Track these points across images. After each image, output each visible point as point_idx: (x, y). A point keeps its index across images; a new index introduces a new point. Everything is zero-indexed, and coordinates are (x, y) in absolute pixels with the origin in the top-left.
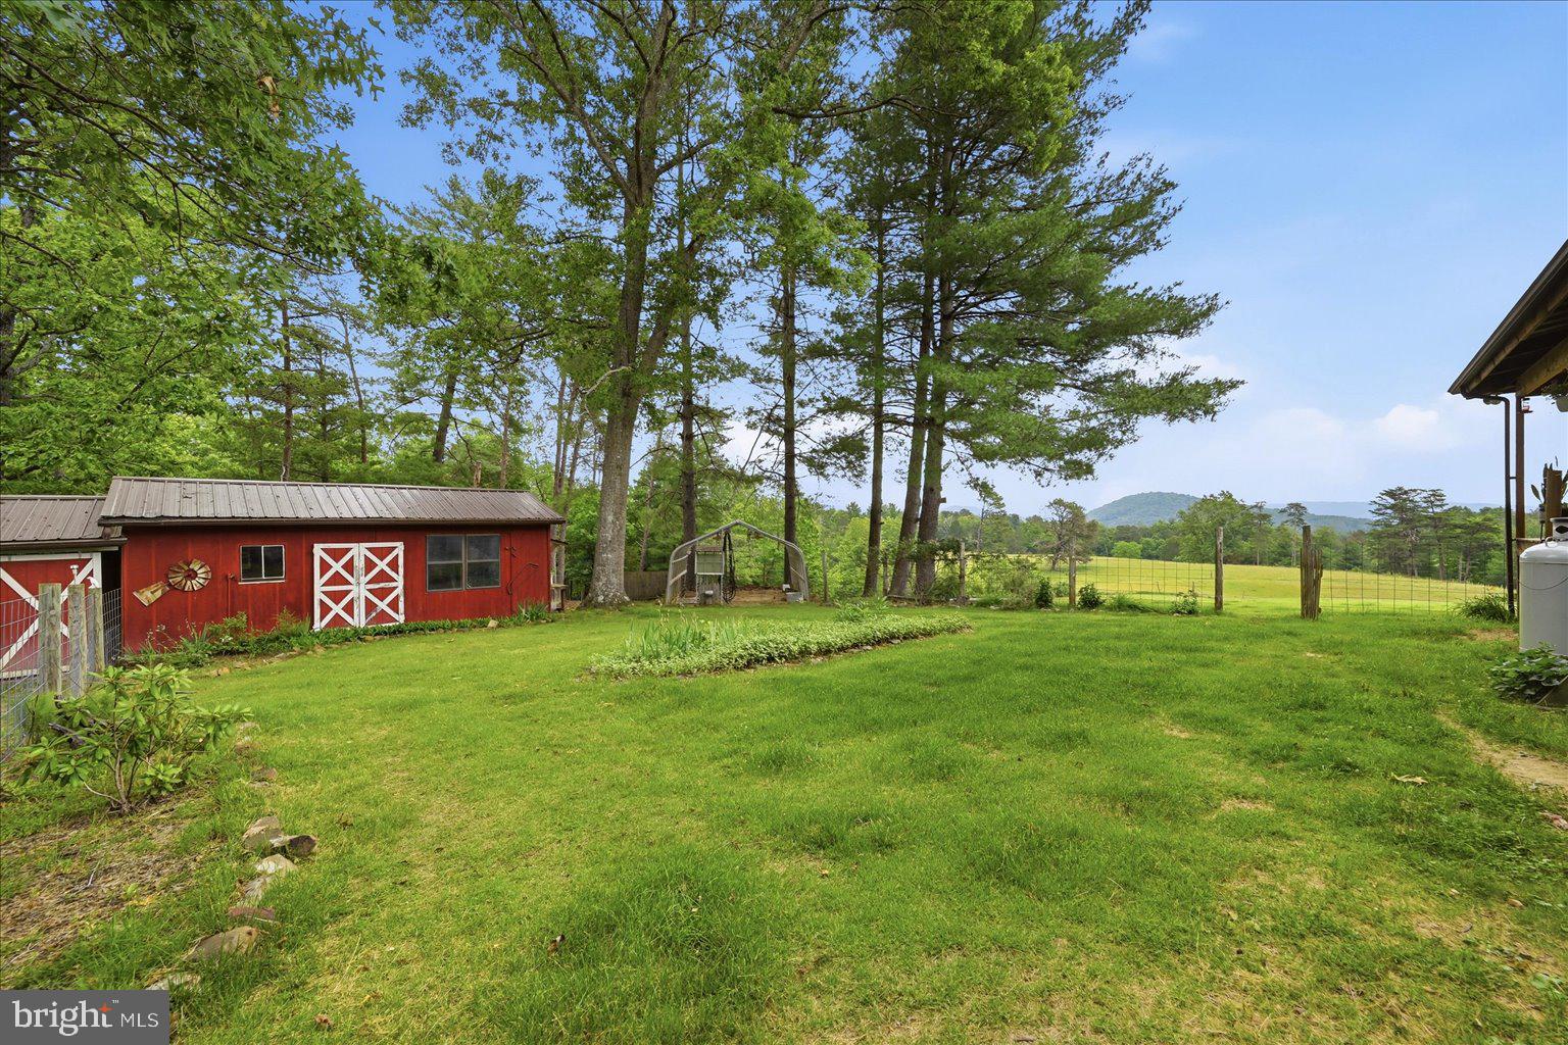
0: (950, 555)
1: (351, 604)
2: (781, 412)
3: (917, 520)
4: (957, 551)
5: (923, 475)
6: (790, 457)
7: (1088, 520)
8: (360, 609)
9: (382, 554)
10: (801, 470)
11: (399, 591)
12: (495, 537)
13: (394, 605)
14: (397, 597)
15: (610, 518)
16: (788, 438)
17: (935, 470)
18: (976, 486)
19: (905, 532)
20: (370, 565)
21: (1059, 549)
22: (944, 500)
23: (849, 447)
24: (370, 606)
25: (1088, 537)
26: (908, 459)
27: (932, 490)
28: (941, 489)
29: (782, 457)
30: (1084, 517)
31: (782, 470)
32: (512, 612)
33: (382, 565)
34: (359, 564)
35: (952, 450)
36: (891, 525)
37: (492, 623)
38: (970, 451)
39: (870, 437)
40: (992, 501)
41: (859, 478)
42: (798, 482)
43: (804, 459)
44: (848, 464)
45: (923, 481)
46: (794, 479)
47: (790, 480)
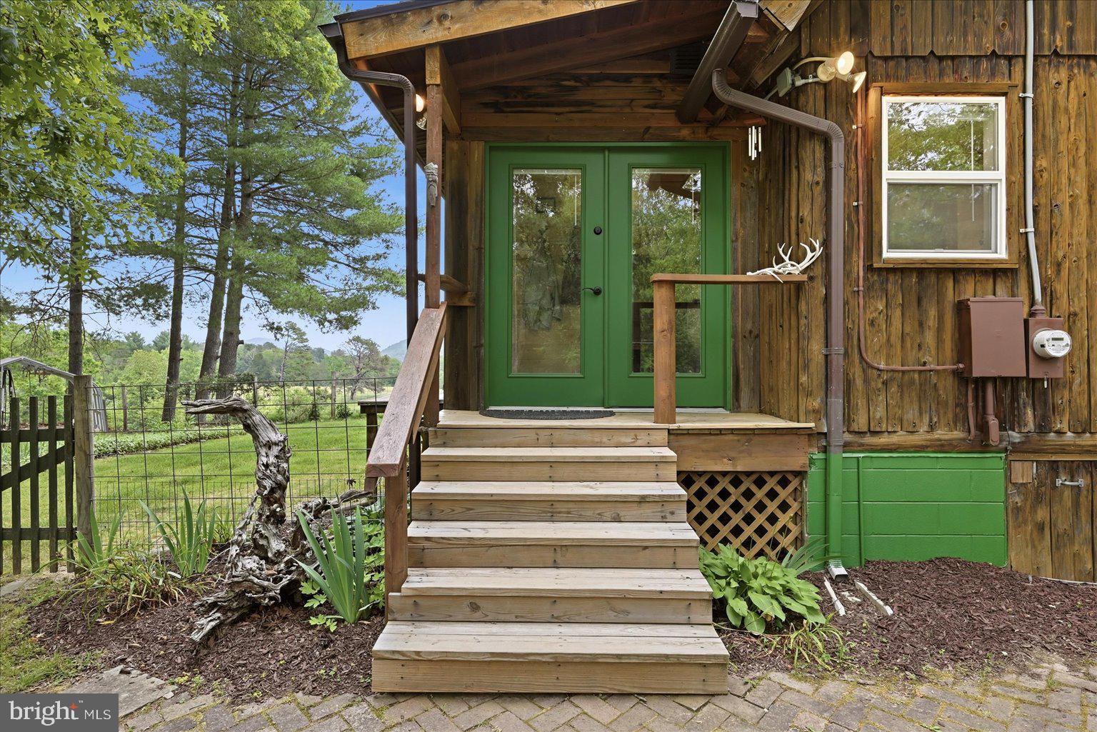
0: (245, 387)
3: (217, 357)
4: (251, 383)
5: (223, 323)
6: (76, 293)
7: (382, 355)
10: (87, 305)
17: (234, 318)
18: (271, 329)
19: (206, 367)
21: (358, 381)
22: (242, 342)
23: (149, 293)
25: (381, 370)
26: (208, 317)
27: (232, 334)
28: (239, 332)
29: (65, 291)
30: (378, 353)
31: (66, 305)
35: (250, 297)
36: (192, 361)
38: (267, 299)
39: (171, 283)
40: (295, 337)
41: (158, 317)
42: (84, 318)
43: (92, 294)
44: (146, 306)
45: (223, 326)
46: (80, 315)
47: (75, 316)
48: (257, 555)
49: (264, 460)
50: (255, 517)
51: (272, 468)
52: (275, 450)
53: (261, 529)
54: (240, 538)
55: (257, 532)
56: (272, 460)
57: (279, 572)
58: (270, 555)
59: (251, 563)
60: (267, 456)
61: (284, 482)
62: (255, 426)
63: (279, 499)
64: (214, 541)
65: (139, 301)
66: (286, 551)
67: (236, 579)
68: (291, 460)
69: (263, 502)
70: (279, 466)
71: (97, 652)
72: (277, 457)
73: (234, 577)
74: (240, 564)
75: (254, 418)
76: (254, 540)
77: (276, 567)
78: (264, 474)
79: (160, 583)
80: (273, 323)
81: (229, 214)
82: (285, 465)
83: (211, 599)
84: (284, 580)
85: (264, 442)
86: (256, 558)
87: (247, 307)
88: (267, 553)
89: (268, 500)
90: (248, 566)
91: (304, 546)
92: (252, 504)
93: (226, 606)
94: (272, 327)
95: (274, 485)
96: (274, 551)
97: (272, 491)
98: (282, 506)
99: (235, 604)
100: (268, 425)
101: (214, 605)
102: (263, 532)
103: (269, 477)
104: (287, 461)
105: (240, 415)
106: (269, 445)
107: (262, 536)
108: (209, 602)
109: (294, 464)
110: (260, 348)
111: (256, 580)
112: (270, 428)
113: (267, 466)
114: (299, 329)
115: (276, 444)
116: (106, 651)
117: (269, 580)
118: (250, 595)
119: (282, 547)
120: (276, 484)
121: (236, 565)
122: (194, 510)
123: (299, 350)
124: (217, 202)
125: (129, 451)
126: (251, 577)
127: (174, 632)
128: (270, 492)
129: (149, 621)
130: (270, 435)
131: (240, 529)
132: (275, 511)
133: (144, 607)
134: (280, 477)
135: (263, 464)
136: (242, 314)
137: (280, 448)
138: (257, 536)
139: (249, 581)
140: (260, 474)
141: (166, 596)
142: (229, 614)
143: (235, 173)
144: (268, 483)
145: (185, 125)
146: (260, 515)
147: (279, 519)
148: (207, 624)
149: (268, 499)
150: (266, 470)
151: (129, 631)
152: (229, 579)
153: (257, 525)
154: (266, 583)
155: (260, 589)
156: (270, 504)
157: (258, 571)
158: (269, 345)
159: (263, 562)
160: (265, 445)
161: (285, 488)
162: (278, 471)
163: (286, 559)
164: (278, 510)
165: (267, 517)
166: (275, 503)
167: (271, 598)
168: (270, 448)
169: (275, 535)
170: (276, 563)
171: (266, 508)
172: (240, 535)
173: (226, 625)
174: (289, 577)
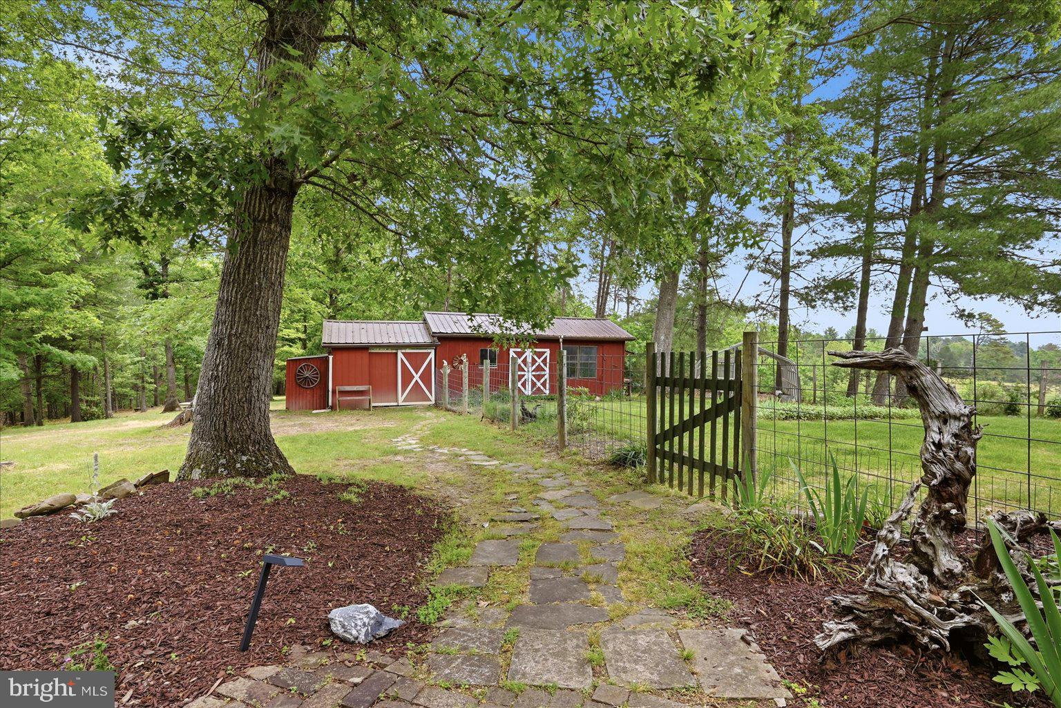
1: (525, 382)
2: (778, 258)
5: (907, 308)
6: (785, 293)
8: (529, 386)
9: (540, 355)
10: (793, 301)
11: (547, 377)
12: (595, 348)
13: (544, 384)
14: (546, 380)
15: (662, 338)
16: (785, 277)
17: (919, 305)
18: (961, 316)
20: (534, 361)
22: (926, 329)
23: (839, 288)
24: (534, 384)
26: (891, 305)
27: (915, 321)
28: (923, 319)
29: (778, 292)
31: (778, 303)
32: (608, 393)
33: (539, 361)
34: (529, 360)
35: (937, 285)
37: (598, 398)
38: (957, 285)
39: (859, 277)
40: (990, 329)
41: (845, 309)
42: (790, 312)
43: (797, 294)
44: (837, 299)
45: (906, 314)
46: (786, 310)
47: (784, 310)
48: (916, 564)
49: (936, 437)
50: (916, 510)
51: (948, 451)
52: (954, 426)
53: (925, 531)
54: (890, 536)
55: (918, 533)
56: (947, 438)
57: (950, 604)
58: (936, 571)
59: (905, 574)
60: (941, 432)
61: (967, 474)
62: (924, 389)
63: (957, 497)
64: (866, 522)
65: (831, 296)
66: (963, 576)
67: (880, 590)
68: (979, 443)
69: (931, 495)
70: (959, 449)
71: (729, 602)
72: (955, 436)
73: (878, 585)
74: (887, 570)
75: (923, 378)
76: (914, 543)
77: (945, 593)
78: (934, 457)
79: (797, 553)
80: (964, 310)
81: (918, 203)
82: (970, 451)
83: (846, 601)
84: (957, 620)
85: (937, 413)
86: (915, 569)
87: (934, 297)
88: (932, 566)
89: (940, 492)
90: (901, 578)
91: (996, 580)
92: (912, 494)
93: (865, 619)
94: (962, 315)
95: (949, 475)
96: (943, 569)
97: (945, 482)
98: (960, 508)
99: (877, 622)
100: (944, 390)
101: (847, 610)
102: (927, 536)
103: (941, 462)
104: (974, 445)
105: (903, 373)
106: (945, 418)
107: (925, 540)
108: (843, 603)
109: (984, 452)
110: (947, 341)
111: (910, 603)
112: (947, 395)
113: (939, 446)
114: (995, 321)
115: (957, 418)
116: (736, 604)
117: (931, 611)
118: (899, 619)
119: (958, 567)
120: (953, 474)
121: (882, 572)
122: (843, 482)
123: (995, 344)
124: (907, 194)
125: (810, 417)
126: (903, 596)
127: (804, 617)
128: (941, 483)
129: (781, 591)
130: (946, 405)
131: (891, 522)
132: (948, 512)
133: (781, 571)
134: (959, 466)
135: (934, 443)
136: (927, 301)
137: (961, 424)
138: (917, 538)
139: (900, 599)
140: (928, 456)
141: (804, 569)
142: (869, 632)
143: (928, 160)
144: (939, 470)
145: (878, 130)
146: (925, 513)
147: (956, 527)
148: (837, 631)
149: (938, 492)
150: (937, 452)
151: (761, 593)
152: (870, 584)
153: (919, 524)
154: (926, 613)
155: (916, 618)
156: (942, 500)
157: (914, 591)
158: (959, 338)
159: (924, 579)
160: (938, 417)
161: (967, 483)
162: (957, 457)
163: (963, 588)
164: (954, 511)
165: (935, 517)
166: (950, 500)
167: (933, 640)
168: (945, 422)
169: (945, 545)
170: (946, 588)
171: (934, 504)
172: (891, 532)
173: (864, 644)
174: (967, 618)
